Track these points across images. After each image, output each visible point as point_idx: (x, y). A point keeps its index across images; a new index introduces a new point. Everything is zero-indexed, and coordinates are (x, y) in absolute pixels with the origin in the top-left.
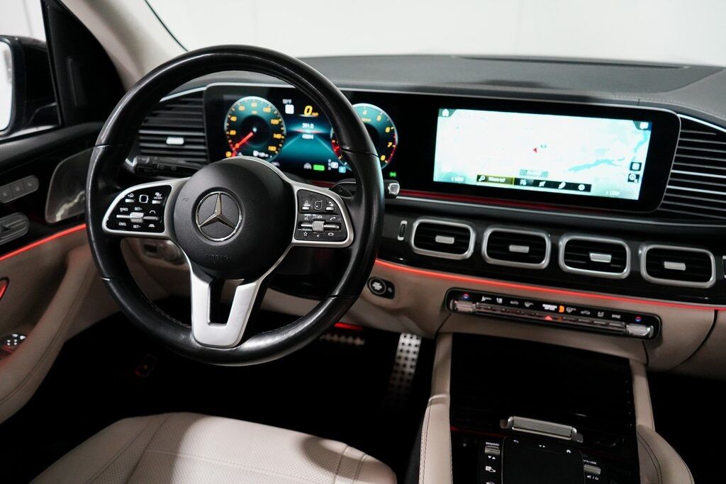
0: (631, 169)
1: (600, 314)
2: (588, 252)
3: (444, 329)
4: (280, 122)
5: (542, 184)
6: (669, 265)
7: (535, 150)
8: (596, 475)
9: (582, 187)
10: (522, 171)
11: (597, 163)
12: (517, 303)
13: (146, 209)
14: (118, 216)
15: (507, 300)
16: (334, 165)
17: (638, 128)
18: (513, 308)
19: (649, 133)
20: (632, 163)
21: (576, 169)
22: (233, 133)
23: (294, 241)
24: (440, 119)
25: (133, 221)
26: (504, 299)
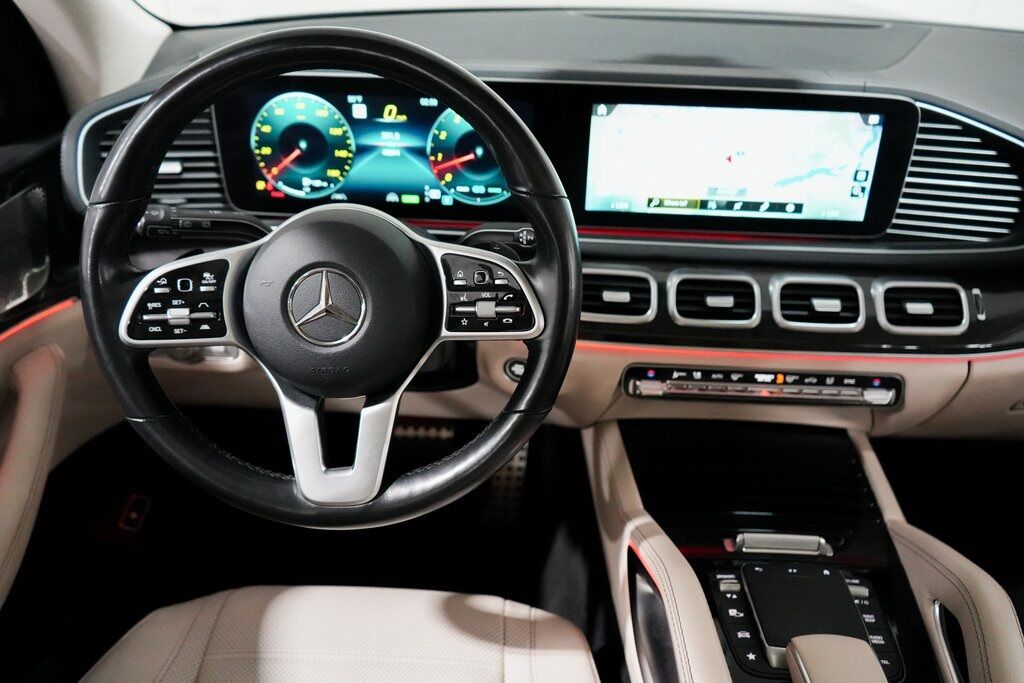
0: (855, 179)
1: (830, 381)
2: (809, 298)
4: (345, 132)
5: (737, 206)
6: (912, 308)
7: (729, 159)
8: (864, 598)
9: (790, 208)
10: (710, 189)
11: (812, 174)
12: (720, 376)
13: (191, 302)
14: (145, 317)
15: (707, 374)
16: (433, 194)
17: (866, 122)
18: (717, 384)
19: (880, 130)
20: (857, 172)
21: (784, 183)
22: (267, 151)
23: (445, 332)
24: (594, 119)
25: (172, 322)
26: (703, 372)
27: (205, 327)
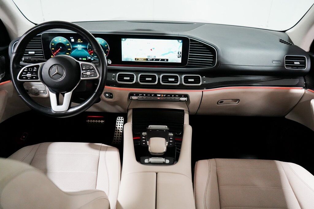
0: (178, 54)
1: (173, 96)
2: (168, 78)
3: (130, 107)
4: (70, 45)
5: (154, 60)
6: (189, 80)
7: (151, 50)
8: (172, 136)
9: (166, 60)
10: (148, 56)
11: (169, 53)
12: (149, 95)
13: (32, 73)
14: (22, 75)
15: (147, 94)
16: (89, 58)
17: (179, 42)
18: (149, 97)
19: (182, 43)
20: (178, 52)
21: (163, 55)
22: (53, 49)
23: (81, 78)
24: (122, 42)
25: (28, 76)
26: (146, 94)
27: (34, 78)
